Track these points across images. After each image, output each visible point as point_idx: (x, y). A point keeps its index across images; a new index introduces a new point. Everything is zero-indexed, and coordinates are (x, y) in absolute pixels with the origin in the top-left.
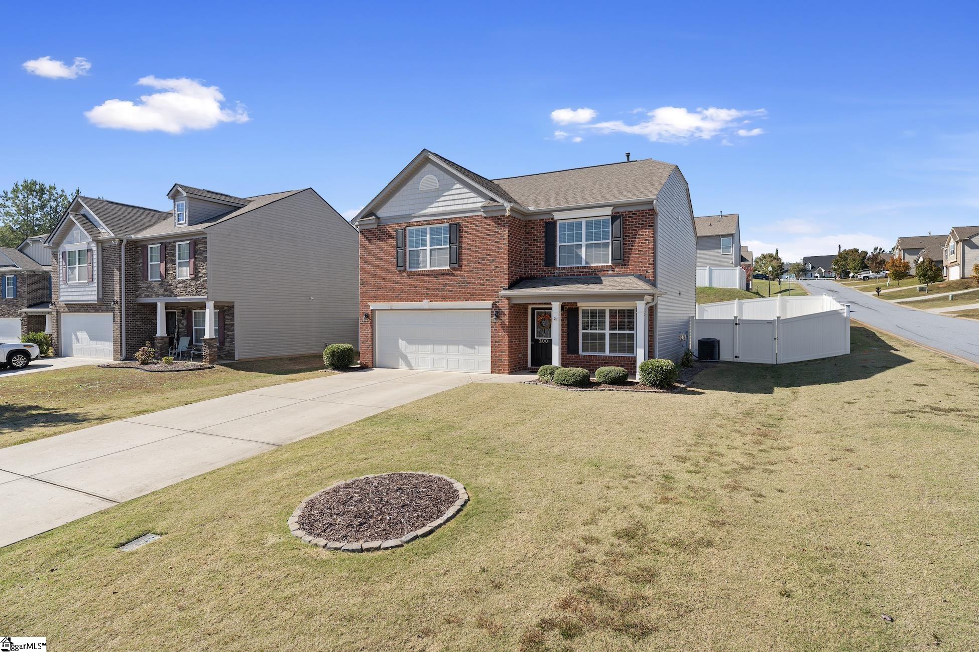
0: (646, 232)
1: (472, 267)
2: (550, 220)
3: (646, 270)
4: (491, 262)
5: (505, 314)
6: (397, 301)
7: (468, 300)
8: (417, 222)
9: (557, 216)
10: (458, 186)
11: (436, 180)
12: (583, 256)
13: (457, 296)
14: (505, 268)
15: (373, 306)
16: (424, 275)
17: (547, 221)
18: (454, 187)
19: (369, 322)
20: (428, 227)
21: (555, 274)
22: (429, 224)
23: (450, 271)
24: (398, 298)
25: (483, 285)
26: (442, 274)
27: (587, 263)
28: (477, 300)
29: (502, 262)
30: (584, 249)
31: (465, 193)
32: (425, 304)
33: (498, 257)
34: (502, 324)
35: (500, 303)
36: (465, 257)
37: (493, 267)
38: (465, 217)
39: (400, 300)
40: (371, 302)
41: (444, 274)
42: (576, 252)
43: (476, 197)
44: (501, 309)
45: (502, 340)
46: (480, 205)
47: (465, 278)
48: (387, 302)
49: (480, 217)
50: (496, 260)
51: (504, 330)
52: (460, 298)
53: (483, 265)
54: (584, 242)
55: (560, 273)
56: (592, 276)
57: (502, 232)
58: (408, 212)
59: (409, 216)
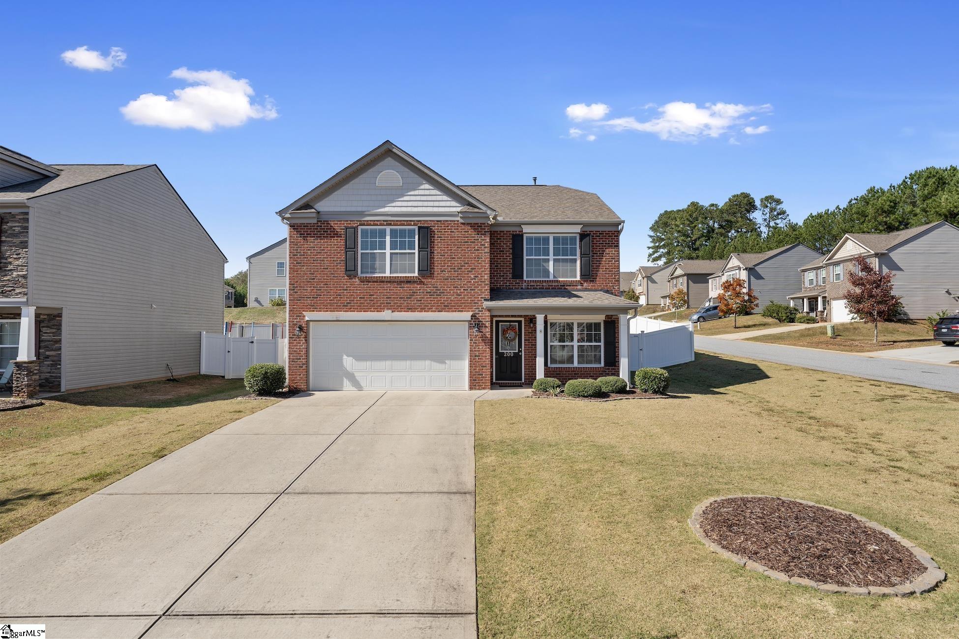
0: (612, 251)
1: (447, 275)
2: (518, 233)
3: (613, 286)
4: (469, 271)
5: (486, 327)
6: (346, 311)
7: (442, 311)
8: (374, 221)
9: (526, 229)
10: (427, 186)
11: (399, 176)
12: (551, 270)
13: (428, 306)
14: (486, 277)
15: (308, 316)
16: (383, 282)
17: (514, 233)
18: (422, 187)
20: (388, 229)
21: (523, 287)
22: (390, 225)
23: (419, 279)
24: (348, 307)
25: (460, 295)
26: (409, 281)
27: (554, 277)
28: (453, 311)
29: (483, 271)
30: (551, 263)
31: (436, 195)
32: (387, 314)
33: (478, 266)
34: (482, 337)
35: (480, 315)
36: (438, 263)
37: (472, 276)
38: (438, 221)
39: (350, 310)
40: (307, 311)
41: (410, 282)
42: (543, 266)
43: (450, 201)
44: (481, 321)
45: (483, 353)
46: (456, 209)
47: (437, 287)
48: (330, 311)
49: (456, 222)
50: (475, 269)
51: (485, 343)
52: (432, 309)
53: (459, 274)
54: (551, 257)
55: (528, 286)
56: (562, 290)
57: (483, 240)
58: (359, 209)
59: (362, 214)
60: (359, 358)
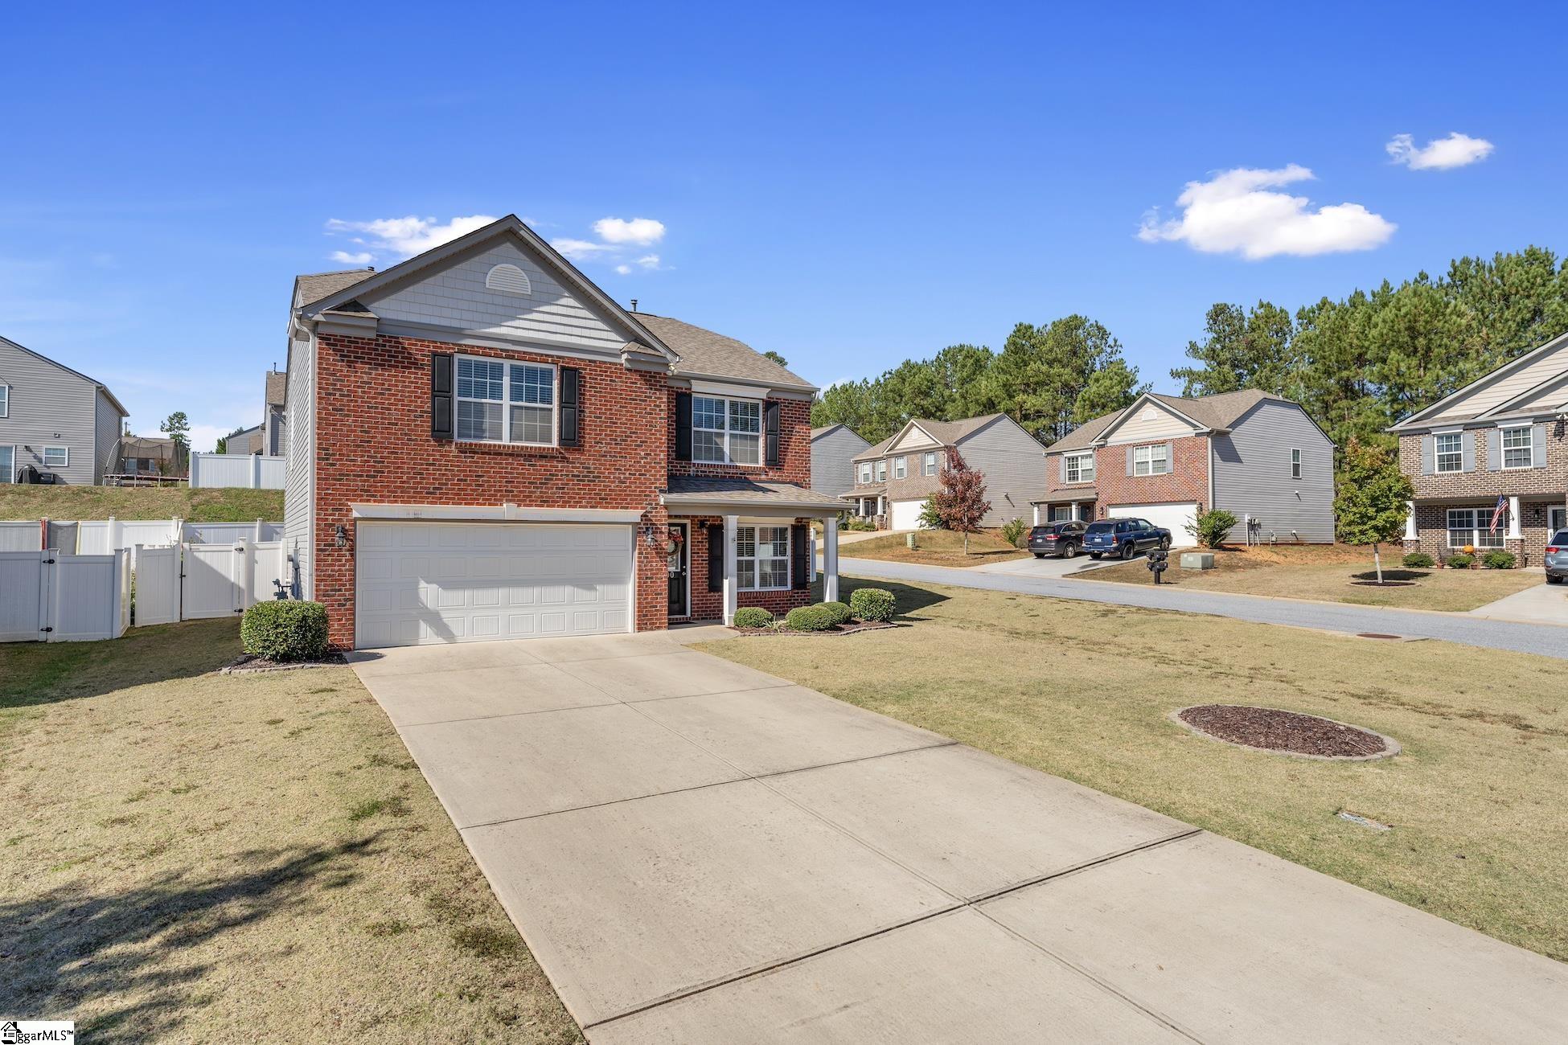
0: (803, 429)
1: (604, 449)
2: (684, 390)
3: (803, 477)
4: (638, 446)
5: (661, 532)
6: (432, 503)
7: (596, 507)
8: (485, 348)
9: (697, 386)
10: (572, 302)
11: (526, 278)
12: (727, 449)
13: (575, 498)
14: (662, 457)
15: (358, 509)
16: (501, 454)
17: (679, 391)
18: (563, 301)
19: (347, 547)
20: (507, 364)
21: (691, 473)
22: (512, 358)
23: (560, 453)
24: (436, 495)
25: (624, 482)
26: (543, 455)
27: (731, 460)
28: (613, 508)
29: (658, 447)
30: (727, 439)
31: (585, 318)
32: (508, 510)
33: (651, 438)
34: (657, 549)
35: (654, 514)
36: (590, 430)
37: (643, 453)
38: (590, 361)
39: (439, 500)
40: (355, 501)
41: (546, 457)
42: (716, 444)
43: (607, 331)
44: (654, 524)
45: (657, 574)
46: (620, 346)
47: (589, 468)
48: (402, 502)
49: (618, 366)
50: (646, 442)
51: (660, 557)
52: (581, 502)
53: (624, 449)
54: (727, 431)
55: (698, 471)
56: (741, 480)
57: (658, 398)
58: (455, 324)
59: (459, 332)
60: (448, 584)
